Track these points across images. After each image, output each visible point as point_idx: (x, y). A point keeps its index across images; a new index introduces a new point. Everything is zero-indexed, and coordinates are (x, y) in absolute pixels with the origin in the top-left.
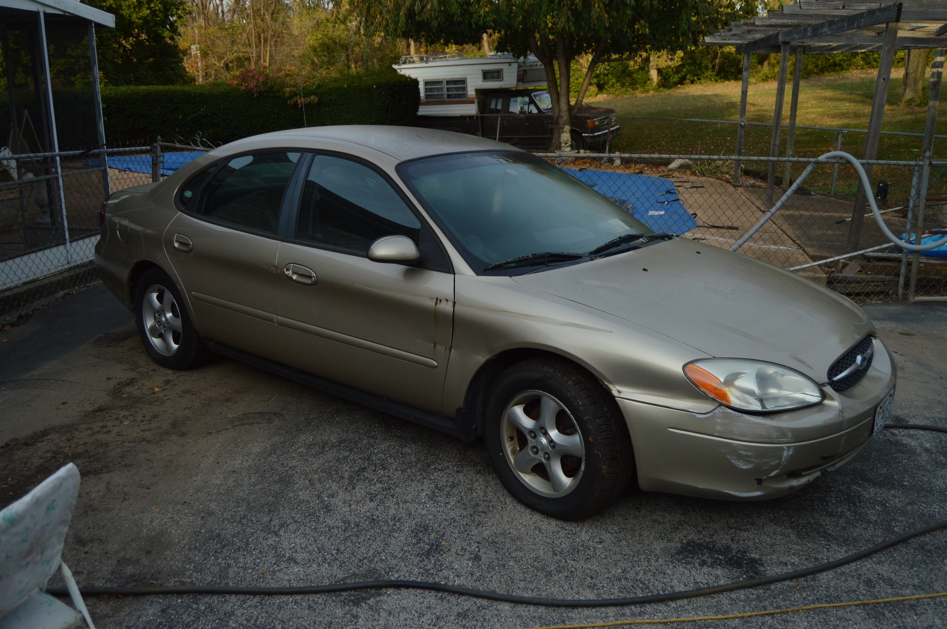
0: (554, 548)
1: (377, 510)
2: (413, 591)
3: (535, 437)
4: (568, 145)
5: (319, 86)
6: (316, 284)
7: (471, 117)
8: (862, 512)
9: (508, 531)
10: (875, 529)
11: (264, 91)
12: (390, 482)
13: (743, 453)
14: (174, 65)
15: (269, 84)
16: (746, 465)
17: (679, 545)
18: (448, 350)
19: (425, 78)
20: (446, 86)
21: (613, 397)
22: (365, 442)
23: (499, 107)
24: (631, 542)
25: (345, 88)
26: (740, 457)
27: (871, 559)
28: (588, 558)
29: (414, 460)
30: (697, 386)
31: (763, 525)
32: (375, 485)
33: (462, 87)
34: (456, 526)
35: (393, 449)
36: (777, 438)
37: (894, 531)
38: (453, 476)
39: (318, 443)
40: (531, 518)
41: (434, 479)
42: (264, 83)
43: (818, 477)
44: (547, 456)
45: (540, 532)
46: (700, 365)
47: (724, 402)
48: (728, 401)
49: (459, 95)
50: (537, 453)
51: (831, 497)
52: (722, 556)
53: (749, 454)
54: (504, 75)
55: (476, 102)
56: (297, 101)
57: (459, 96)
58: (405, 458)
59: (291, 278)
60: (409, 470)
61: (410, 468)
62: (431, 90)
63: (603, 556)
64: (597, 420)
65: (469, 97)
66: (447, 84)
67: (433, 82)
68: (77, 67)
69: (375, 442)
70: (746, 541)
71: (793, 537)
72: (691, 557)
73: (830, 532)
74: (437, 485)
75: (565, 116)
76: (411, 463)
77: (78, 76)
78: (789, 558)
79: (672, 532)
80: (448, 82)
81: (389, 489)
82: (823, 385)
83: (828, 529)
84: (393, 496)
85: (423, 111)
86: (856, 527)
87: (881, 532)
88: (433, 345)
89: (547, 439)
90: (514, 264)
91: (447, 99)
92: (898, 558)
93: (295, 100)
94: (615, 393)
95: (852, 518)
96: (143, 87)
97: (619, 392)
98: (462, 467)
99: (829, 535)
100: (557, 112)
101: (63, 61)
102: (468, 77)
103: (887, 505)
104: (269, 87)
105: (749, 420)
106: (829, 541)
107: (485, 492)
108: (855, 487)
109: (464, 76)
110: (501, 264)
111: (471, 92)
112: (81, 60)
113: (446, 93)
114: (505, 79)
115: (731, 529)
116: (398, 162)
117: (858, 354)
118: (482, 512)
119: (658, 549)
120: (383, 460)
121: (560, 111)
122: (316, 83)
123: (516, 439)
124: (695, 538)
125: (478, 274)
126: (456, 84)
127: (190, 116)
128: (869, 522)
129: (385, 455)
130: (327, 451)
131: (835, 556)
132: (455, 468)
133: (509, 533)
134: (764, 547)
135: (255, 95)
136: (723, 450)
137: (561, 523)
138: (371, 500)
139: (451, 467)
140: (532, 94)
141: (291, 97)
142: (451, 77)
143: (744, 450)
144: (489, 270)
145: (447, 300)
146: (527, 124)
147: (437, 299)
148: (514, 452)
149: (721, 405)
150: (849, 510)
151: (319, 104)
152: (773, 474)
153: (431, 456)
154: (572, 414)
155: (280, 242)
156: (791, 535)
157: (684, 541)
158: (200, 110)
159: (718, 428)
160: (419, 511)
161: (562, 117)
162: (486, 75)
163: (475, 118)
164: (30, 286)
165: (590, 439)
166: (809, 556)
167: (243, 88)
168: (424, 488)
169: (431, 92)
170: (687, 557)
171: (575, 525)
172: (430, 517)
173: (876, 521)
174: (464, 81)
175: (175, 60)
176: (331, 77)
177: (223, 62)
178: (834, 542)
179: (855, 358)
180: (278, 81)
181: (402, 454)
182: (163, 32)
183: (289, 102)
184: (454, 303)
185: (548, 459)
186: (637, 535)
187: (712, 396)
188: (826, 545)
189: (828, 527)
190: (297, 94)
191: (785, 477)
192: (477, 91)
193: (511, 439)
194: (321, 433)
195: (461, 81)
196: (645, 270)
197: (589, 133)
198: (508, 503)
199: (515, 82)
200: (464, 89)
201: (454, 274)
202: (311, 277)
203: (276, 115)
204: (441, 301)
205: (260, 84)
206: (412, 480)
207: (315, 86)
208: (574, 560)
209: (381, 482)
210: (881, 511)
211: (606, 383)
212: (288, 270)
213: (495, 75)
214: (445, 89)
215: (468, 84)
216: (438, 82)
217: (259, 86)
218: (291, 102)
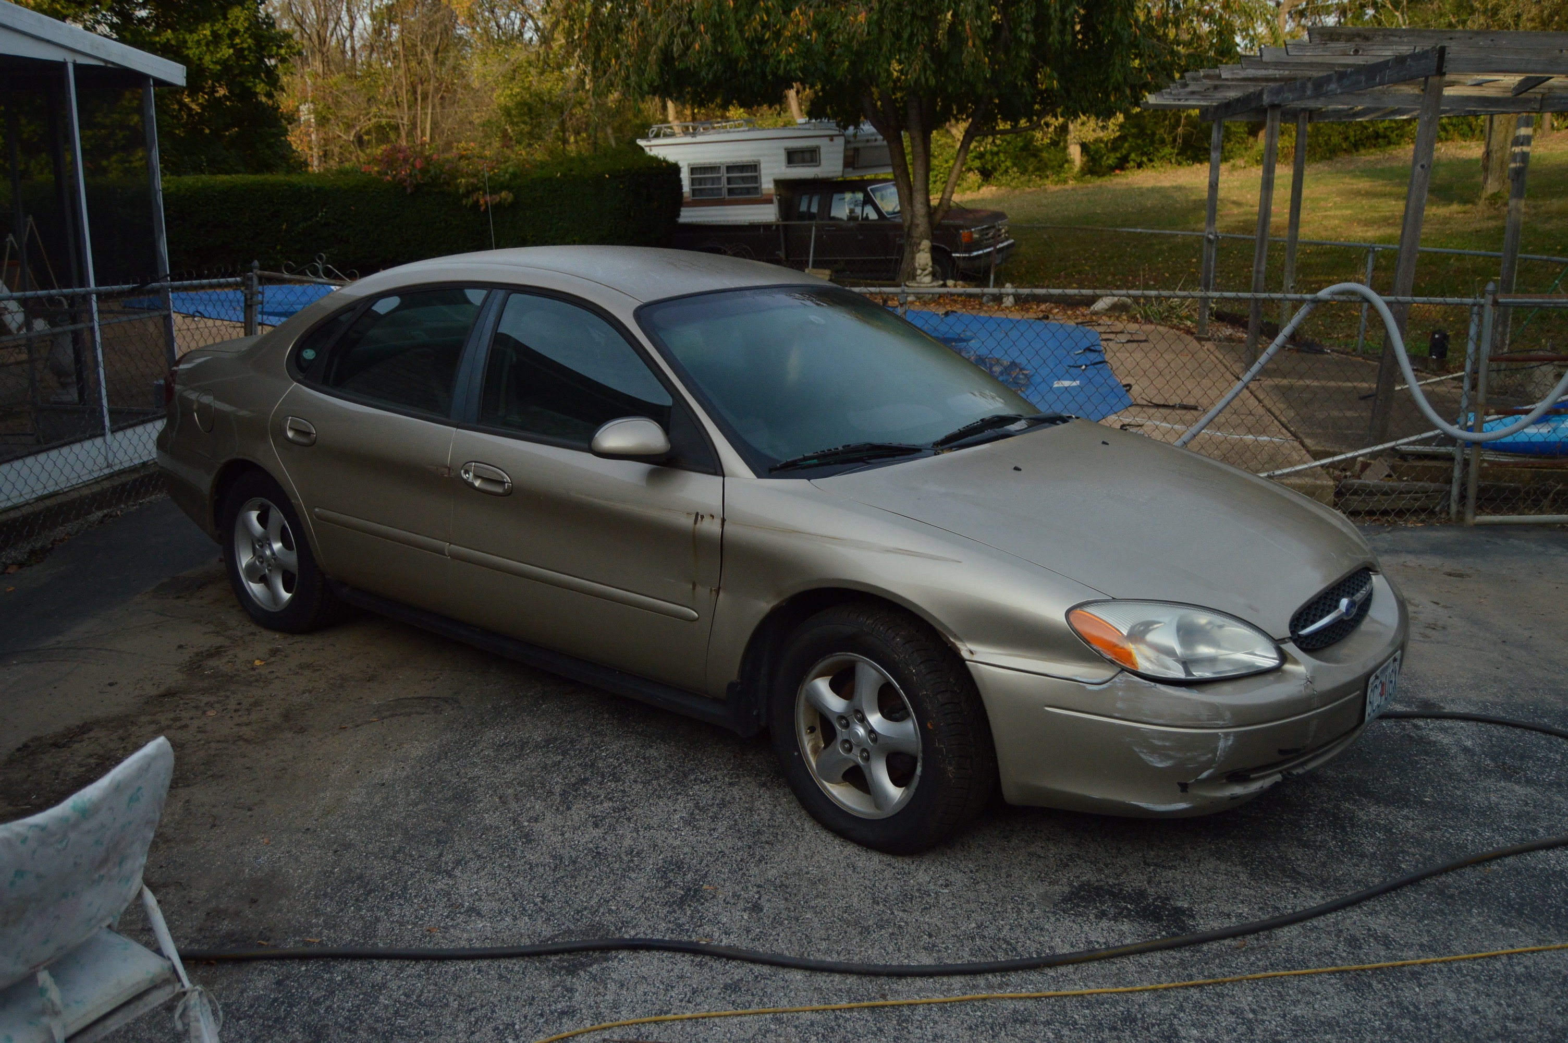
0: (874, 894)
1: (605, 840)
2: (657, 954)
3: (847, 726)
4: (927, 272)
5: (514, 175)
6: (510, 494)
7: (767, 226)
8: (1354, 841)
9: (805, 870)
10: (1372, 865)
11: (423, 184)
12: (625, 799)
13: (1156, 742)
14: (272, 140)
15: (432, 172)
16: (1161, 762)
17: (1067, 889)
18: (714, 593)
19: (692, 162)
20: (726, 175)
21: (962, 661)
22: (586, 741)
23: (814, 209)
24: (993, 885)
25: (558, 179)
26: (1154, 750)
27: (1360, 907)
28: (926, 908)
29: (663, 767)
30: (1088, 642)
31: (1199, 861)
32: (601, 803)
33: (752, 177)
34: (726, 863)
35: (630, 751)
36: (1209, 720)
37: (1400, 868)
38: (723, 790)
39: (514, 743)
40: (841, 852)
41: (693, 795)
42: (424, 171)
43: (1277, 783)
44: (865, 754)
45: (854, 871)
46: (1092, 610)
47: (1128, 666)
48: (1133, 664)
49: (747, 189)
50: (850, 750)
51: (1309, 820)
52: (1131, 904)
53: (1167, 744)
54: (822, 156)
55: (775, 200)
56: (478, 201)
57: (748, 191)
58: (649, 764)
59: (471, 485)
60: (654, 782)
61: (657, 779)
62: (700, 181)
63: (949, 905)
64: (939, 697)
65: (764, 192)
66: (728, 172)
67: (700, 168)
68: (111, 144)
69: (602, 742)
70: (1171, 884)
71: (1243, 877)
72: (1084, 907)
73: (1301, 870)
74: (698, 803)
75: (922, 223)
76: (658, 772)
77: (114, 158)
78: (1235, 908)
79: (1057, 871)
80: (730, 168)
81: (624, 809)
82: (1283, 641)
83: (1299, 866)
84: (629, 819)
85: (687, 217)
86: (1343, 862)
87: (1380, 870)
88: (691, 586)
89: (865, 728)
90: (815, 461)
91: (727, 197)
92: (1402, 907)
93: (475, 198)
94: (965, 654)
95: (1337, 850)
96: (223, 178)
97: (971, 652)
98: (738, 777)
99: (1299, 874)
100: (909, 218)
101: (89, 133)
102: (762, 159)
103: (1394, 831)
104: (431, 177)
105: (1165, 692)
106: (1298, 883)
107: (772, 814)
108: (1347, 805)
109: (755, 159)
110: (796, 461)
111: (767, 185)
112: (117, 131)
113: (726, 186)
114: (823, 162)
115: (1149, 865)
116: (639, 304)
117: (1343, 596)
118: (767, 842)
119: (1035, 894)
120: (615, 768)
121: (913, 217)
122: (511, 170)
123: (818, 731)
124: (1093, 879)
125: (759, 476)
126: (743, 172)
127: (301, 226)
128: (1363, 855)
129: (618, 760)
130: (527, 754)
131: (1305, 904)
132: (727, 779)
133: (807, 873)
134: (1198, 892)
135: (409, 190)
136: (1128, 740)
137: (887, 858)
138: (596, 825)
139: (720, 778)
140: (869, 189)
141: (468, 194)
142: (734, 160)
143: (1159, 739)
144: (776, 469)
145: (712, 516)
146: (860, 237)
147: (697, 514)
148: (815, 750)
149: (1123, 670)
150: (1334, 838)
151: (514, 205)
152: (1205, 775)
153: (691, 760)
154: (901, 688)
155: (455, 429)
156: (1241, 875)
157: (1075, 884)
158: (316, 215)
159: (1119, 705)
160: (670, 841)
161: (917, 226)
162: (793, 157)
163: (774, 227)
164: (48, 503)
165: (929, 725)
166: (1266, 904)
167: (389, 178)
168: (678, 808)
169: (700, 184)
170: (1078, 906)
171: (909, 861)
172: (686, 850)
173: (1375, 853)
174: (755, 166)
175: (274, 130)
176: (535, 160)
177: (353, 134)
178: (1306, 884)
179: (1338, 601)
180: (447, 168)
181: (644, 758)
182: (255, 85)
183: (464, 202)
184: (723, 520)
185: (867, 759)
186: (1003, 875)
187: (1109, 657)
188: (1294, 888)
189: (1300, 862)
190: (479, 189)
191: (1224, 781)
192: (778, 183)
193: (812, 730)
194: (519, 728)
195: (751, 166)
196: (1016, 469)
197: (962, 253)
198: (807, 829)
199: (840, 168)
200: (756, 179)
201: (724, 477)
202: (503, 483)
203: (443, 224)
204: (702, 517)
205: (416, 172)
206: (659, 797)
207: (507, 176)
208: (904, 911)
209: (610, 799)
210: (1384, 839)
211: (952, 640)
212: (466, 472)
213: (807, 156)
214: (724, 180)
215: (763, 172)
216: (713, 169)
217: (415, 175)
218: (470, 201)
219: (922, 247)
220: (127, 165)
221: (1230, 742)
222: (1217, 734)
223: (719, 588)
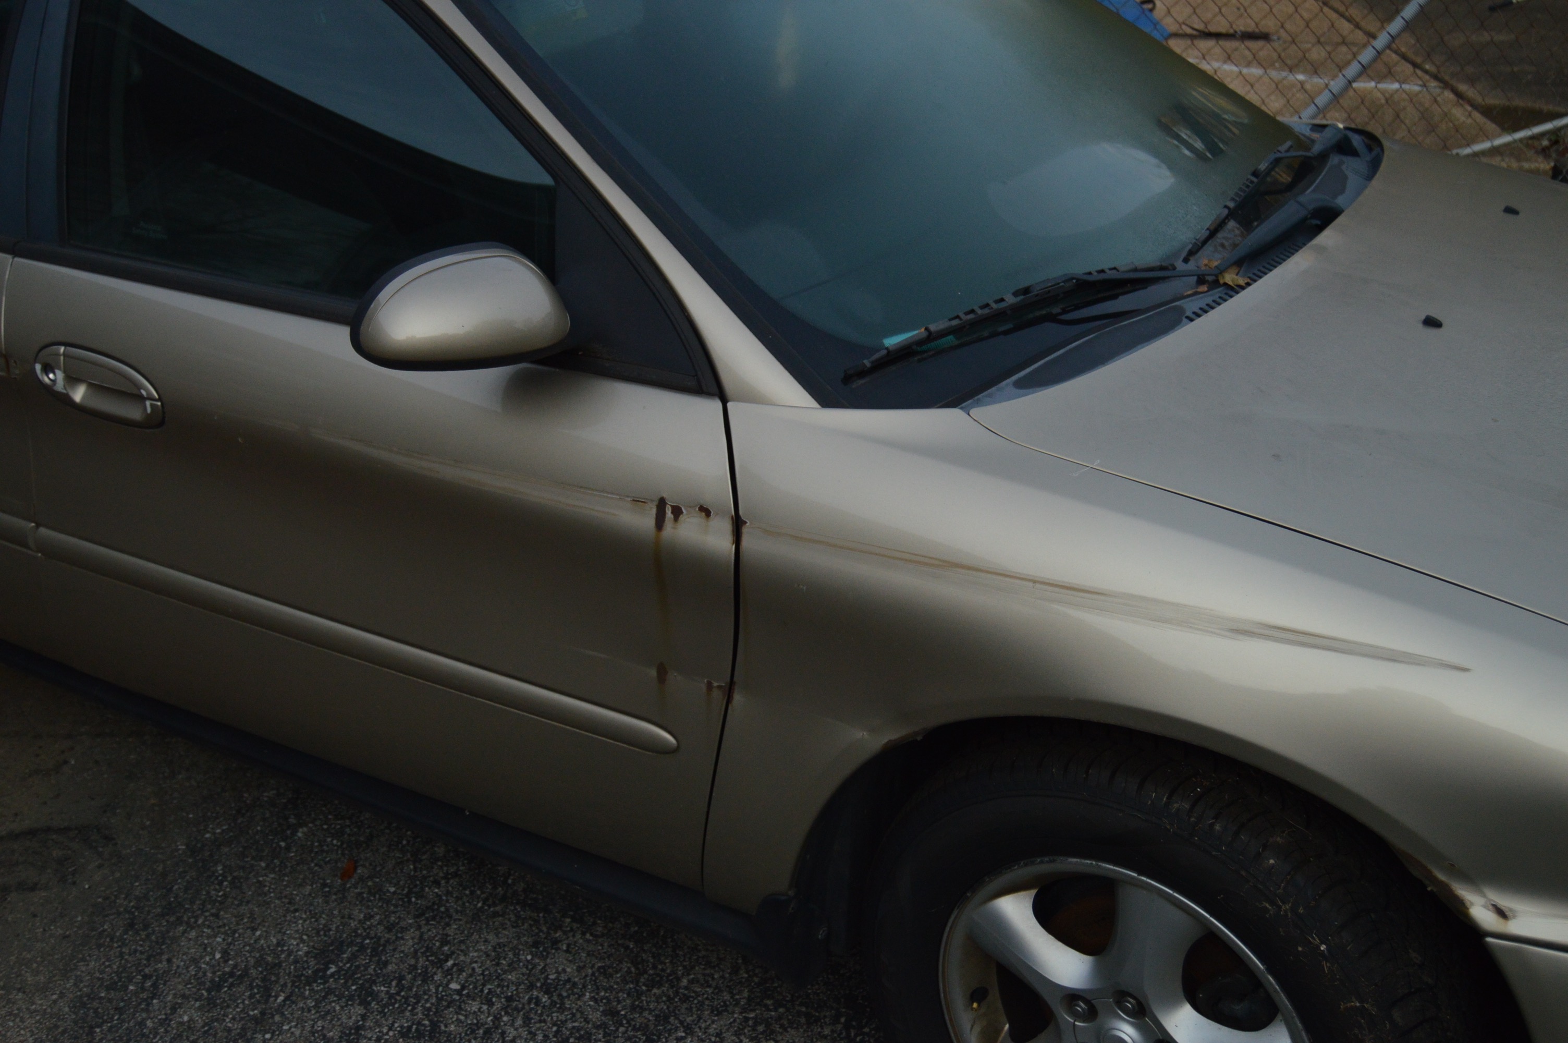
3: (1092, 1014)
6: (162, 423)
18: (717, 695)
21: (1475, 933)
39: (246, 973)
58: (562, 1009)
59: (66, 400)
88: (653, 673)
90: (955, 343)
94: (1484, 918)
97: (1504, 916)
123: (995, 995)
125: (826, 400)
129: (490, 1004)
145: (706, 511)
147: (662, 503)
154: (1270, 970)
155: (8, 258)
184: (738, 524)
193: (978, 995)
194: (252, 918)
196: (1431, 323)
201: (724, 401)
202: (138, 398)
204: (677, 512)
211: (1441, 876)
212: (47, 369)
223: (732, 683)
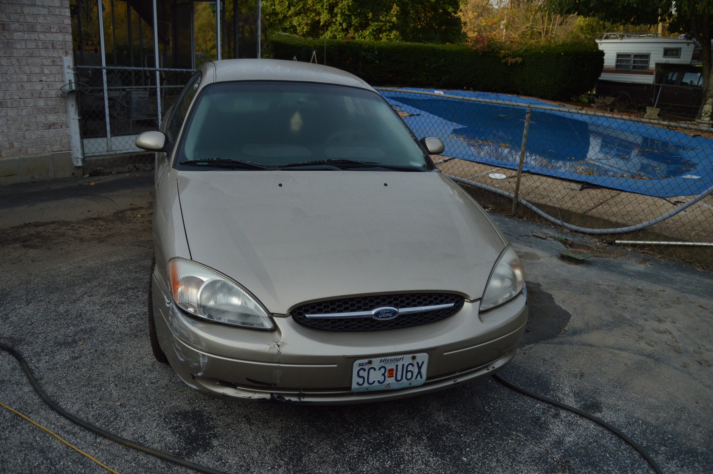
0: (123, 373)
4: (707, 115)
5: (526, 51)
7: (648, 85)
11: (488, 52)
14: (455, 32)
15: (492, 48)
17: (189, 409)
19: (619, 52)
20: (633, 59)
23: (674, 79)
25: (542, 53)
30: (169, 279)
31: (270, 428)
33: (645, 61)
42: (489, 46)
48: (176, 297)
49: (642, 66)
51: (370, 436)
52: (197, 430)
53: (180, 348)
54: (682, 53)
55: (654, 73)
56: (508, 61)
57: (642, 68)
62: (621, 61)
65: (650, 69)
66: (634, 58)
67: (622, 55)
68: (384, 28)
70: (233, 431)
73: (305, 459)
75: (712, 90)
77: (384, 34)
78: (232, 458)
80: (636, 56)
83: (309, 456)
90: (206, 164)
91: (632, 70)
93: (507, 60)
96: (409, 43)
99: (300, 459)
101: (376, 23)
102: (652, 52)
104: (492, 49)
109: (648, 52)
111: (652, 65)
112: (387, 24)
113: (632, 64)
114: (682, 56)
115: (245, 418)
117: (382, 305)
119: (173, 404)
121: (708, 86)
122: (524, 48)
124: (208, 411)
125: (173, 166)
126: (641, 58)
127: (434, 65)
134: (235, 441)
135: (480, 54)
141: (504, 57)
142: (638, 52)
143: (177, 344)
144: (182, 164)
149: (173, 299)
151: (522, 64)
152: (199, 374)
156: (272, 445)
157: (197, 409)
162: (667, 52)
163: (652, 86)
167: (474, 48)
169: (621, 63)
170: (176, 419)
174: (648, 56)
175: (456, 28)
176: (540, 45)
179: (374, 307)
180: (499, 45)
189: (313, 455)
190: (509, 56)
192: (657, 65)
195: (646, 55)
199: (690, 60)
200: (647, 62)
201: (169, 163)
205: (485, 46)
207: (523, 51)
213: (675, 52)
214: (632, 62)
215: (651, 59)
216: (628, 55)
217: (484, 48)
218: (503, 61)
219: (708, 102)
220: (389, 37)
221: (206, 361)
222: (198, 353)
